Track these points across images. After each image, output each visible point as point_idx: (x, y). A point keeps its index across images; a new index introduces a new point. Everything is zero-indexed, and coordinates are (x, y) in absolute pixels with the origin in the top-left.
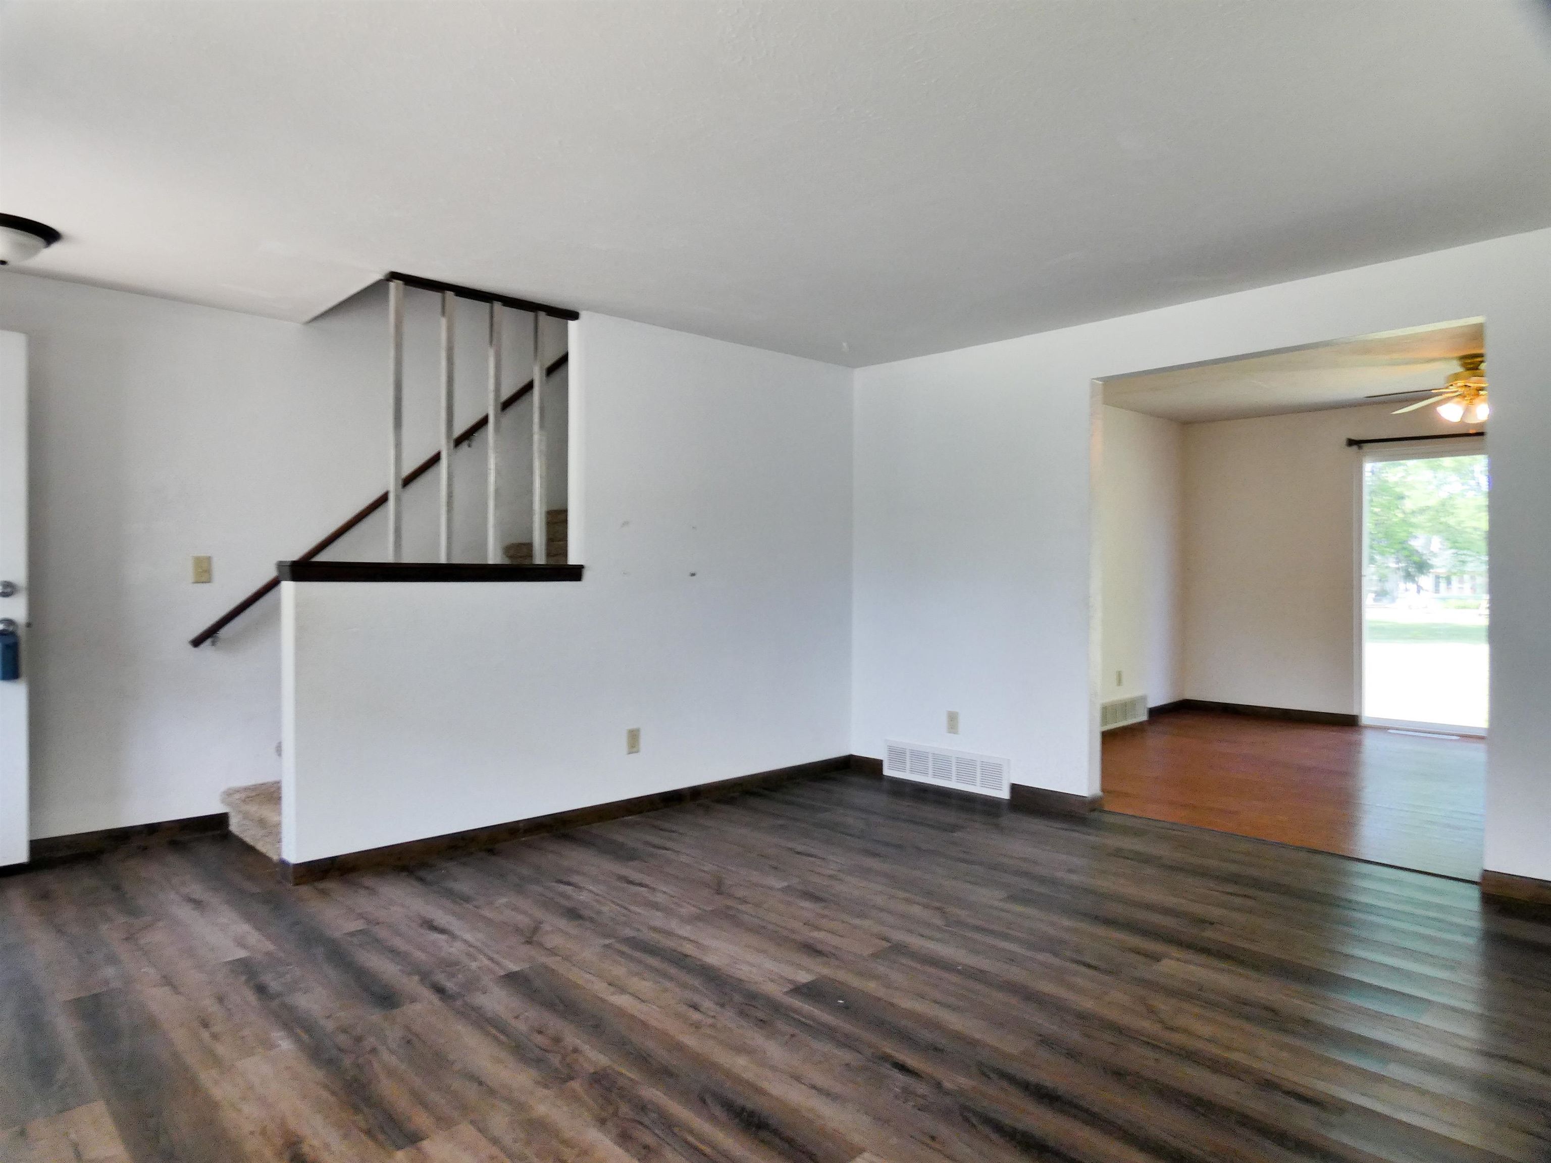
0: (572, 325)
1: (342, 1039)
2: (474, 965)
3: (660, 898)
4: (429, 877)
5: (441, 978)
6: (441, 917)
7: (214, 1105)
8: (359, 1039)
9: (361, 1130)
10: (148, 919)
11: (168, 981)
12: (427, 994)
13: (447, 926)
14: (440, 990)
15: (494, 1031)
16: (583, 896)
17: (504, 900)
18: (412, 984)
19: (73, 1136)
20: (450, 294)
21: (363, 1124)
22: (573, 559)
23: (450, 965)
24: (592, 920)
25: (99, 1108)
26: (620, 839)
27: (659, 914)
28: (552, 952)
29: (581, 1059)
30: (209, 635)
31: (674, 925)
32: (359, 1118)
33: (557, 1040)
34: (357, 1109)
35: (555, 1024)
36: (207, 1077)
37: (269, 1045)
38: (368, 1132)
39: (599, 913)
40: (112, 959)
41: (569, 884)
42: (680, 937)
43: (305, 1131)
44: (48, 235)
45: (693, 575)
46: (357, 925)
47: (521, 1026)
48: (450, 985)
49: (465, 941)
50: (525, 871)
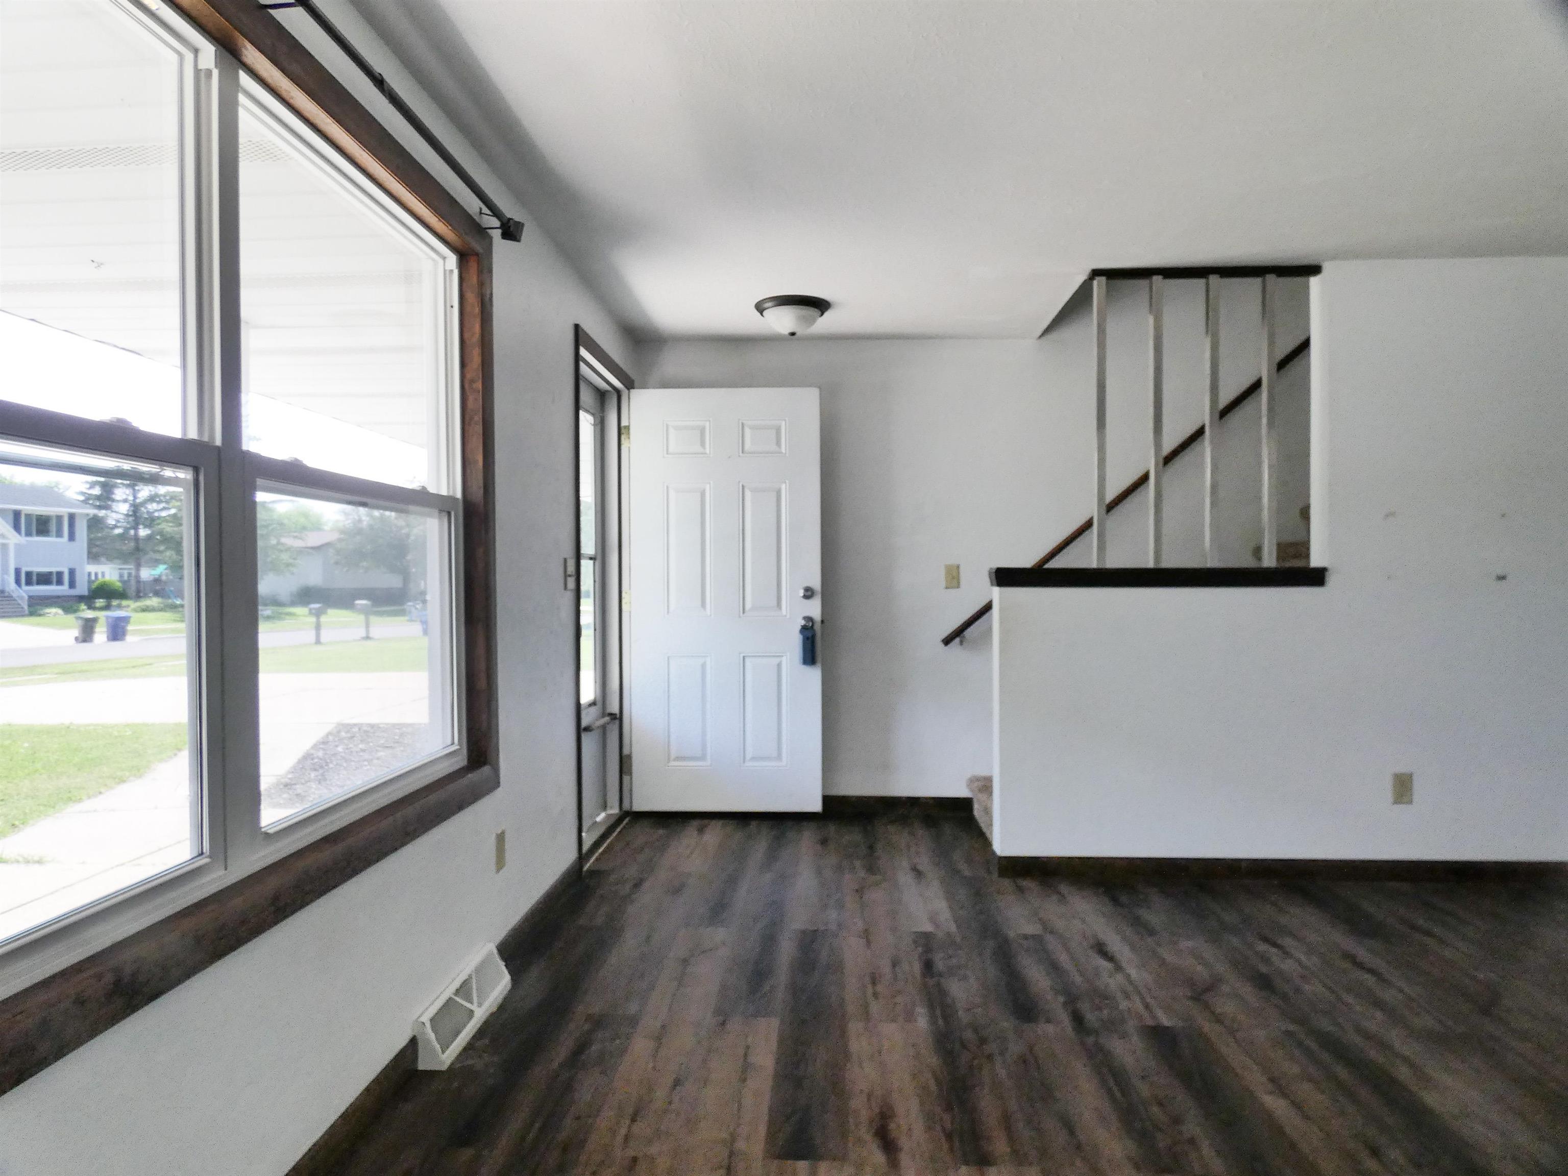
0: (1314, 282)
1: (969, 1035)
2: (1124, 1005)
3: (1388, 995)
4: (1124, 899)
5: (1085, 1007)
6: (1115, 944)
7: (847, 1055)
8: (983, 1041)
9: (944, 1130)
10: (878, 877)
11: (867, 935)
12: (1064, 1018)
13: (1118, 956)
14: (1078, 1020)
15: (1111, 1083)
16: (1287, 966)
17: (1190, 944)
18: (1055, 1004)
19: (750, 1039)
20: (1157, 279)
21: (948, 1126)
22: (1316, 561)
23: (1103, 997)
24: (1285, 997)
25: (775, 1023)
26: (1368, 907)
27: (1379, 1015)
28: (1218, 1019)
29: (1193, 1155)
30: (958, 633)
31: (1396, 1037)
32: (947, 1117)
33: (1177, 1121)
34: (949, 1108)
35: (1183, 1100)
36: (855, 1027)
37: (910, 1016)
38: (949, 1136)
39: (1298, 990)
40: (840, 905)
41: (1275, 945)
42: (1397, 1055)
43: (900, 1109)
44: (819, 305)
45: (1502, 578)
46: (1031, 929)
47: (1144, 1090)
48: (1091, 1017)
49: (1128, 977)
50: (1230, 917)
